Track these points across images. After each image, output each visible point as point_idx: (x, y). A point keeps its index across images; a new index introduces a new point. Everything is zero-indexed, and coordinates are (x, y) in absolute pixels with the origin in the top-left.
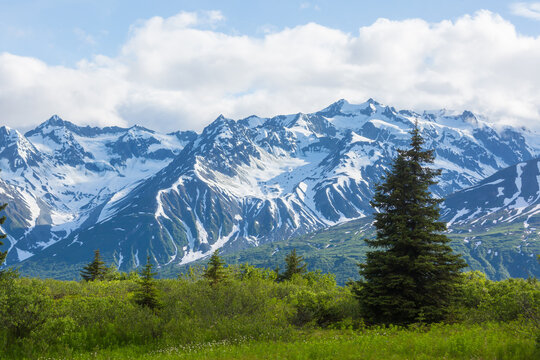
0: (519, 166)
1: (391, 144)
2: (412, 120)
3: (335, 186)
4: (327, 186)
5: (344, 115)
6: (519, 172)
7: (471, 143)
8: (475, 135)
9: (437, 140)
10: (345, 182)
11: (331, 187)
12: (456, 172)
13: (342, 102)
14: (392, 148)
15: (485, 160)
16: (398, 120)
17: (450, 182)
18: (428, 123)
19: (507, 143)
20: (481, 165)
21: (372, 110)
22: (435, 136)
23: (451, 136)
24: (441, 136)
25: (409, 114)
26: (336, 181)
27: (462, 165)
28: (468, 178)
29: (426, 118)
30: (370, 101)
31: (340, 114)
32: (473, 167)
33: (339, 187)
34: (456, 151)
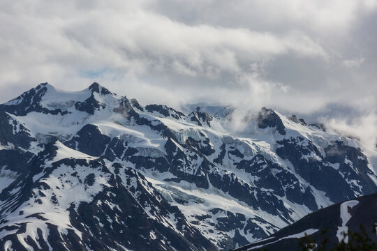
0: (344, 207)
1: (127, 164)
2: (168, 122)
3: (21, 238)
4: (6, 238)
5: (46, 111)
6: (345, 216)
7: (272, 165)
8: (278, 152)
9: (210, 158)
10: (39, 231)
11: (14, 239)
12: (242, 217)
13: (43, 89)
14: (128, 172)
15: (296, 196)
16: (142, 122)
17: (231, 234)
18: (196, 127)
19: (336, 166)
20: (287, 205)
21: (97, 105)
22: (208, 151)
23: (237, 153)
24: (218, 152)
25: (165, 111)
26: (22, 228)
27: (254, 204)
28: (263, 226)
29: (193, 119)
30: (95, 87)
31: (39, 109)
32: (273, 207)
33: (29, 240)
34: (244, 178)
